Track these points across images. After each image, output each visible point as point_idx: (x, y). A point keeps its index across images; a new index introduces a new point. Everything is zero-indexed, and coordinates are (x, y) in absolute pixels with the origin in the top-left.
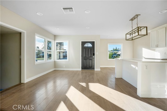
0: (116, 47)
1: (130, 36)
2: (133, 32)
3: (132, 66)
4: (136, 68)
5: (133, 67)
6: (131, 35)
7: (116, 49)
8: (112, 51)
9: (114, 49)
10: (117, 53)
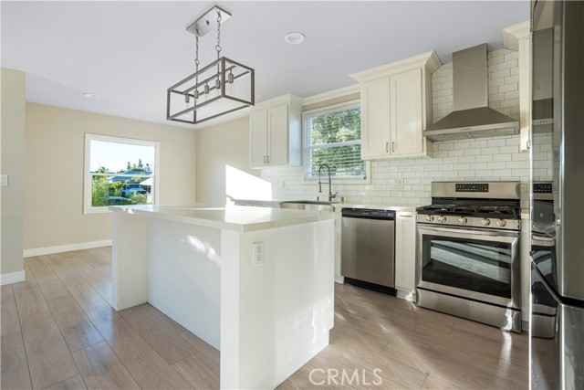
0: (140, 161)
1: (187, 102)
2: (197, 85)
3: (193, 241)
4: (207, 251)
5: (194, 247)
6: (191, 99)
7: (141, 165)
8: (122, 172)
9: (132, 166)
10: (143, 183)
